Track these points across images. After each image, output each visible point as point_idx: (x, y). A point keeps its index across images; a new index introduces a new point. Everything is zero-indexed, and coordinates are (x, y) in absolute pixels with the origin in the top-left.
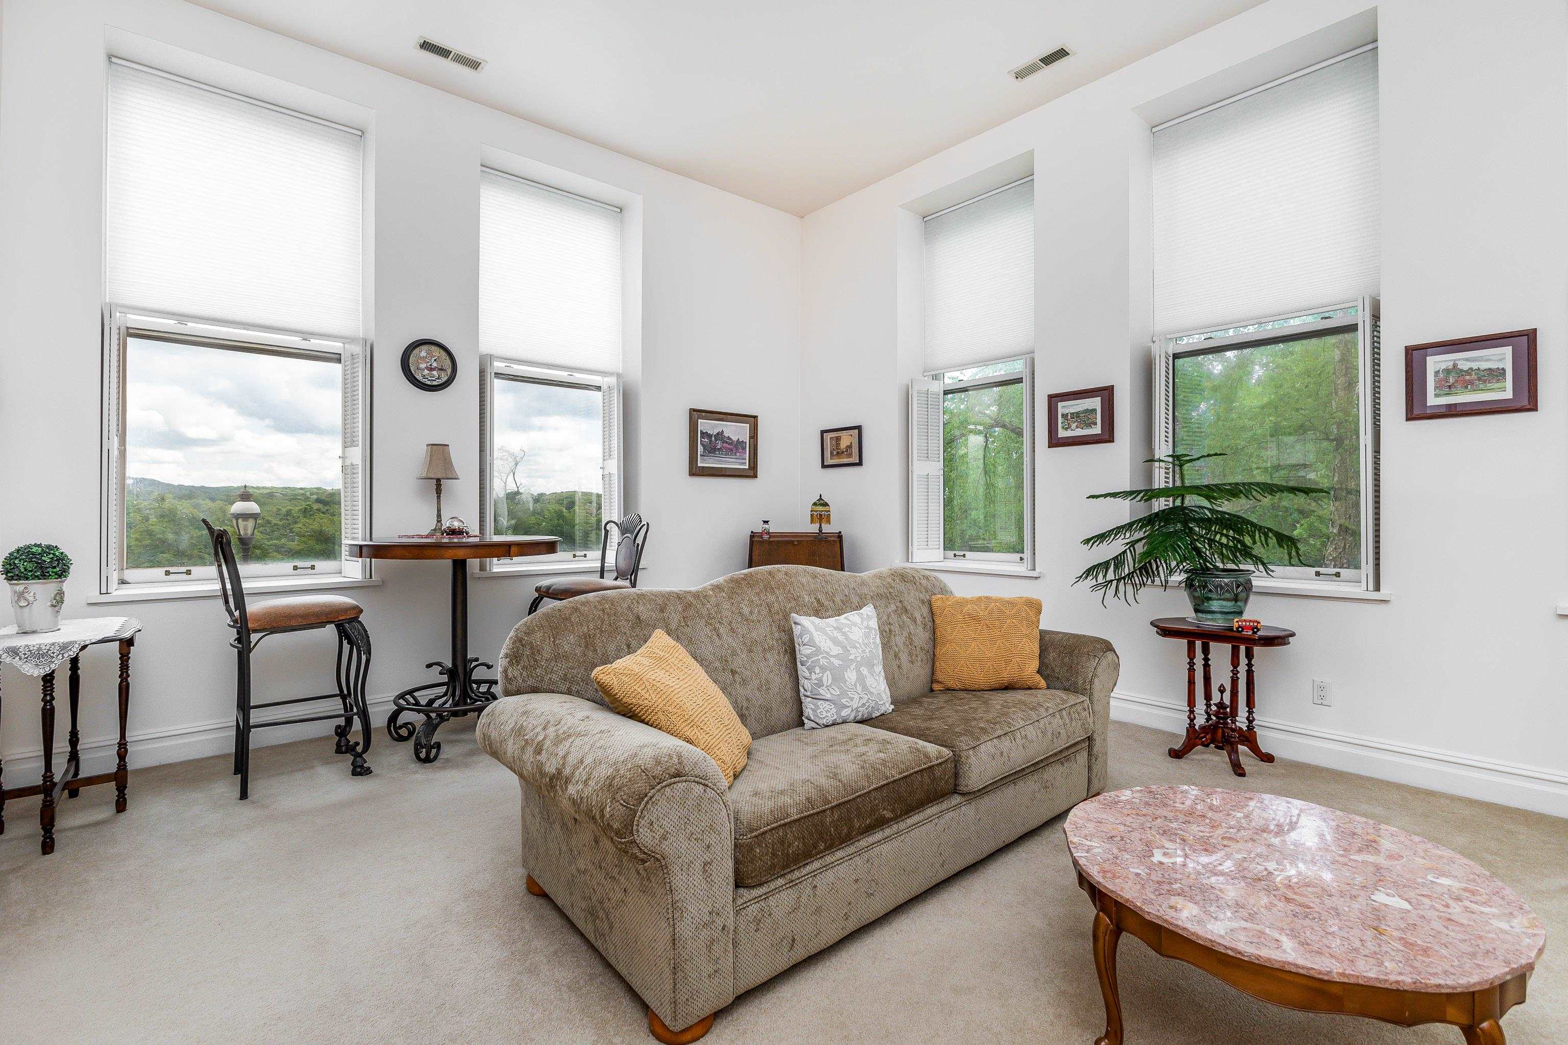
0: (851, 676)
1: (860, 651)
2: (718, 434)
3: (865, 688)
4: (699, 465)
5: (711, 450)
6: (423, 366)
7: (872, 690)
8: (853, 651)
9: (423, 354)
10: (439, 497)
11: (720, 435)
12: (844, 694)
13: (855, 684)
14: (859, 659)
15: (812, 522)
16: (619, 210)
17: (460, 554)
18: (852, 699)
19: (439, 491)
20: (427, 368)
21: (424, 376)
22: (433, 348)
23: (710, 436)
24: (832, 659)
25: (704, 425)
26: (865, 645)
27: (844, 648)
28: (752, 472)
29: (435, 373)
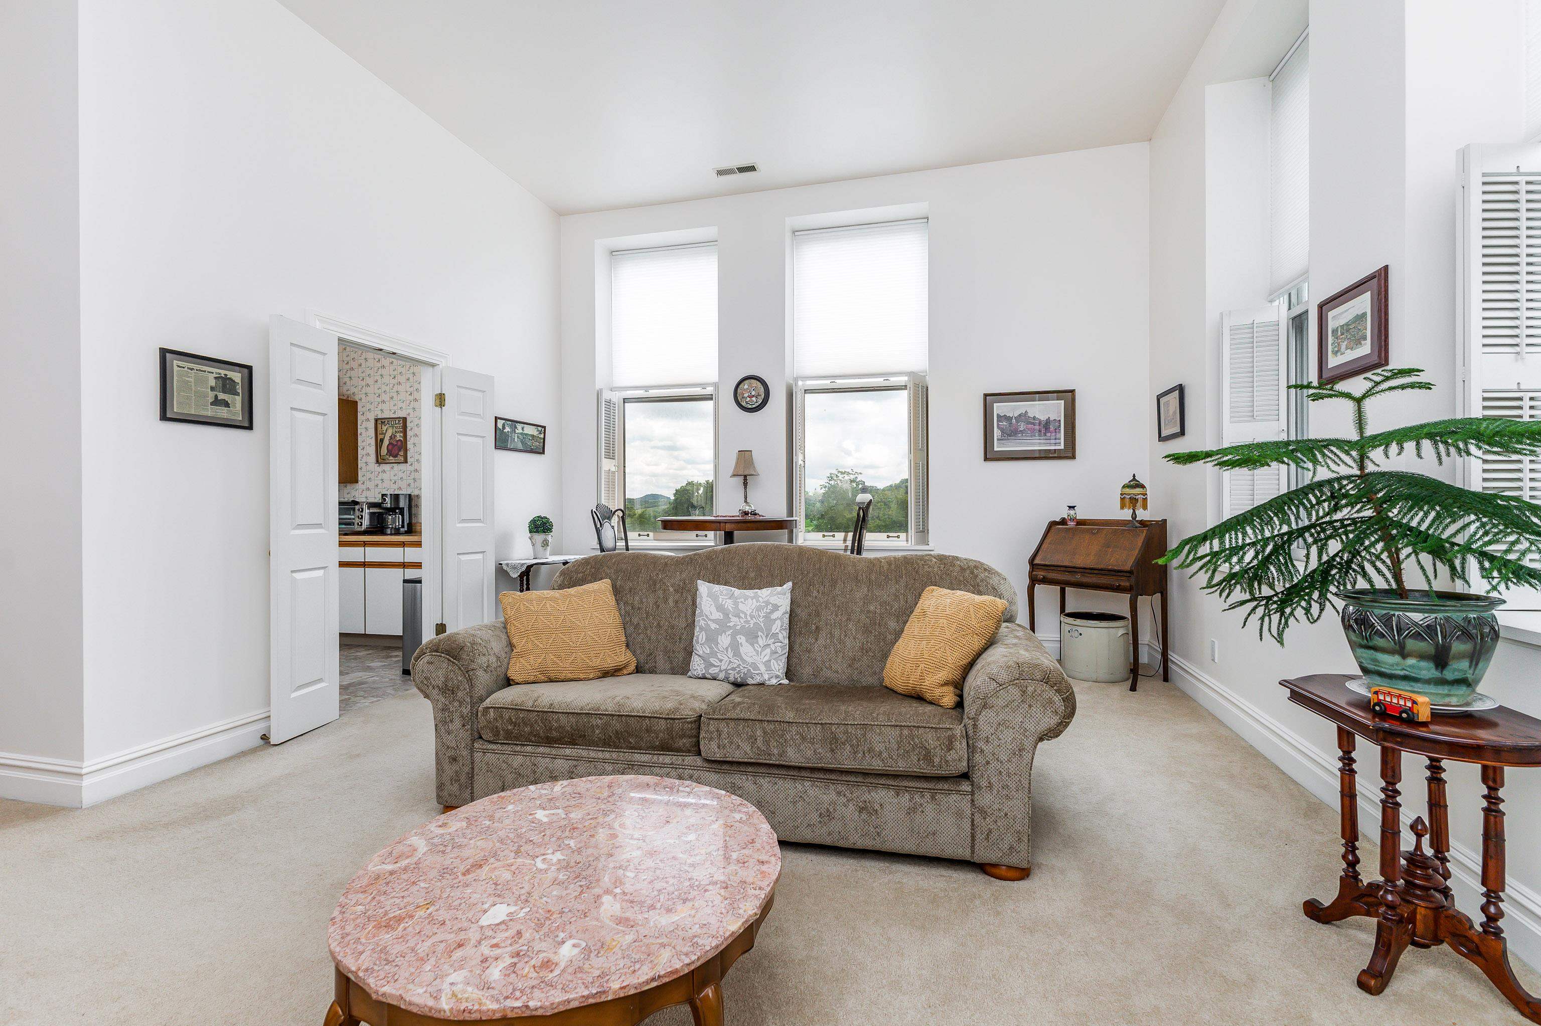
0: (724, 640)
1: (742, 621)
2: (1020, 415)
3: (737, 654)
4: (996, 449)
5: (1011, 433)
6: (746, 395)
7: (745, 657)
8: (734, 619)
9: (746, 387)
10: (745, 487)
11: (1023, 417)
12: (713, 654)
13: (727, 649)
14: (738, 627)
15: (1122, 507)
16: (926, 220)
17: (729, 527)
18: (721, 661)
19: (745, 484)
20: (749, 396)
21: (747, 403)
22: (753, 381)
23: (1008, 419)
24: (709, 622)
25: (999, 408)
26: (752, 617)
27: (726, 615)
28: (1069, 453)
29: (754, 399)
